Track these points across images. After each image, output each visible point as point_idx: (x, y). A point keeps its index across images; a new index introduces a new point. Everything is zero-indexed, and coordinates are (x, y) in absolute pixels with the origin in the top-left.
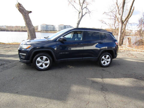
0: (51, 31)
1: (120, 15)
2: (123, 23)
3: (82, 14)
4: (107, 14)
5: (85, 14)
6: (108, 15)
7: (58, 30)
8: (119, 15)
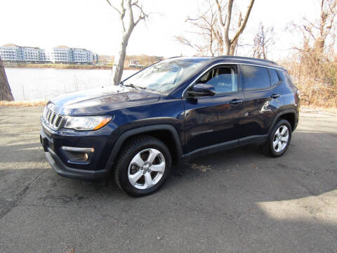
0: (33, 62)
1: (224, 25)
2: (229, 43)
3: (132, 20)
4: (194, 22)
5: (138, 21)
6: (195, 24)
7: (54, 61)
8: (221, 25)
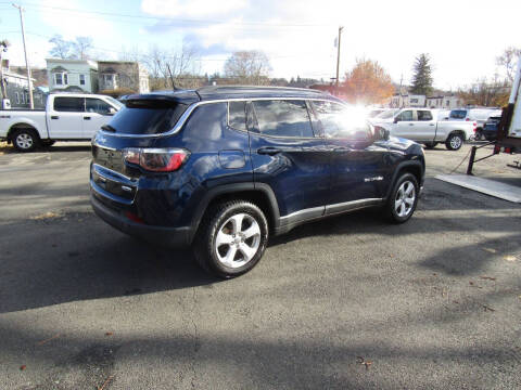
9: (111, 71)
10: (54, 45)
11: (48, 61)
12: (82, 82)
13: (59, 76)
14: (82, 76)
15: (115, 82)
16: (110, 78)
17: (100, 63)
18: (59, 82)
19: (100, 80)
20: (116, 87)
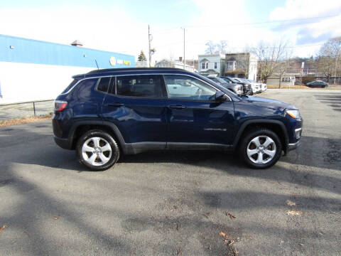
9: (232, 59)
10: (208, 47)
11: (200, 56)
12: (216, 67)
13: (204, 64)
14: (216, 63)
15: (234, 66)
16: (231, 64)
17: (227, 55)
18: (203, 67)
19: (226, 65)
20: (234, 69)
